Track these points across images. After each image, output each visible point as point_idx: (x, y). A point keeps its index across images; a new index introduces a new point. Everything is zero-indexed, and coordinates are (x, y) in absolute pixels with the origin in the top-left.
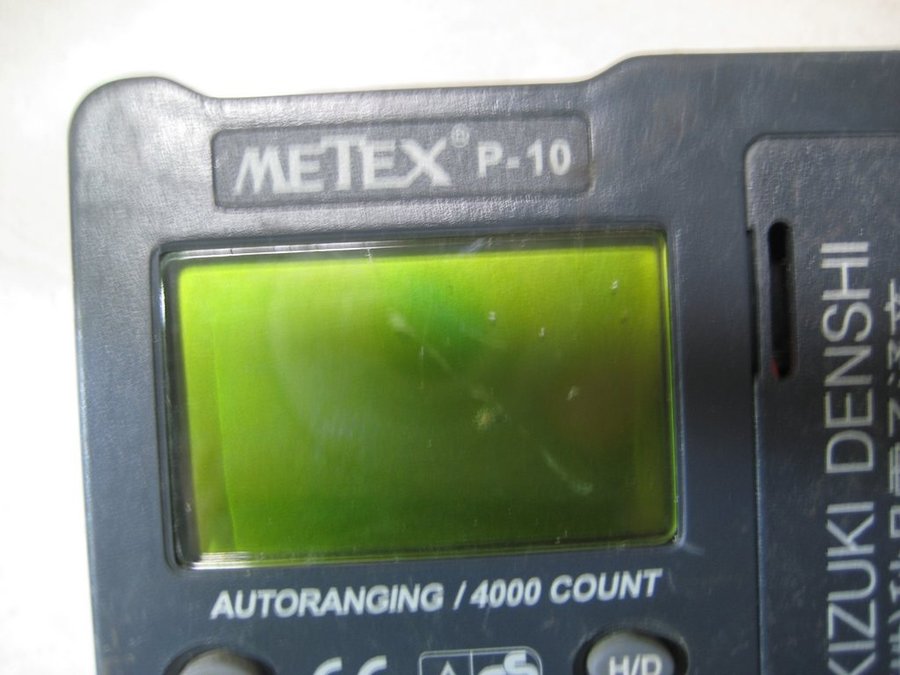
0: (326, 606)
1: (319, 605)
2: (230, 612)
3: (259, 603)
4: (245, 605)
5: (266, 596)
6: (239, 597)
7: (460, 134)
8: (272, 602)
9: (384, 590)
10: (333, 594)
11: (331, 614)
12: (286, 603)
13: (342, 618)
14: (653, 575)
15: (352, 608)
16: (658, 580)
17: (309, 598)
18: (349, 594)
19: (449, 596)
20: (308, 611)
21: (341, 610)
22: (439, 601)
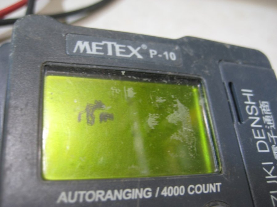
0: (107, 197)
1: (104, 197)
2: (65, 200)
3: (79, 195)
4: (72, 198)
5: (82, 193)
6: (70, 194)
7: (144, 46)
8: (84, 195)
9: (129, 190)
10: (109, 192)
11: (109, 200)
12: (90, 196)
13: (113, 202)
14: (219, 184)
15: (117, 198)
16: (220, 186)
17: (100, 194)
18: (116, 192)
19: (154, 192)
20: (99, 199)
21: (113, 199)
22: (150, 194)
